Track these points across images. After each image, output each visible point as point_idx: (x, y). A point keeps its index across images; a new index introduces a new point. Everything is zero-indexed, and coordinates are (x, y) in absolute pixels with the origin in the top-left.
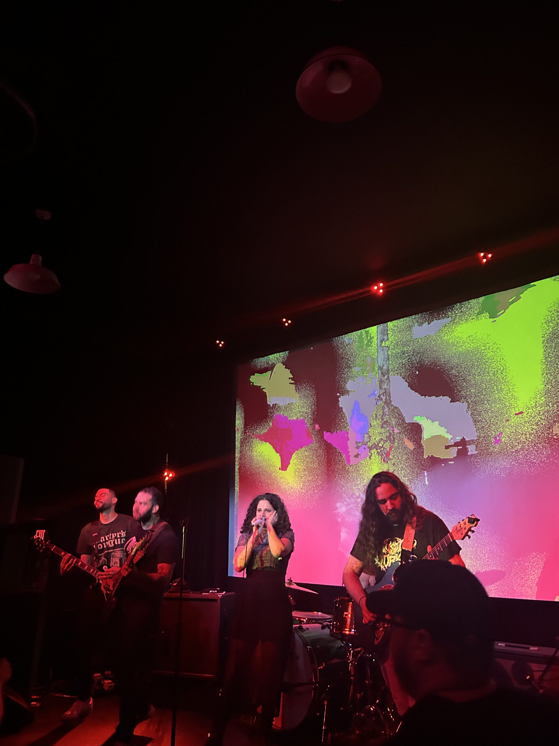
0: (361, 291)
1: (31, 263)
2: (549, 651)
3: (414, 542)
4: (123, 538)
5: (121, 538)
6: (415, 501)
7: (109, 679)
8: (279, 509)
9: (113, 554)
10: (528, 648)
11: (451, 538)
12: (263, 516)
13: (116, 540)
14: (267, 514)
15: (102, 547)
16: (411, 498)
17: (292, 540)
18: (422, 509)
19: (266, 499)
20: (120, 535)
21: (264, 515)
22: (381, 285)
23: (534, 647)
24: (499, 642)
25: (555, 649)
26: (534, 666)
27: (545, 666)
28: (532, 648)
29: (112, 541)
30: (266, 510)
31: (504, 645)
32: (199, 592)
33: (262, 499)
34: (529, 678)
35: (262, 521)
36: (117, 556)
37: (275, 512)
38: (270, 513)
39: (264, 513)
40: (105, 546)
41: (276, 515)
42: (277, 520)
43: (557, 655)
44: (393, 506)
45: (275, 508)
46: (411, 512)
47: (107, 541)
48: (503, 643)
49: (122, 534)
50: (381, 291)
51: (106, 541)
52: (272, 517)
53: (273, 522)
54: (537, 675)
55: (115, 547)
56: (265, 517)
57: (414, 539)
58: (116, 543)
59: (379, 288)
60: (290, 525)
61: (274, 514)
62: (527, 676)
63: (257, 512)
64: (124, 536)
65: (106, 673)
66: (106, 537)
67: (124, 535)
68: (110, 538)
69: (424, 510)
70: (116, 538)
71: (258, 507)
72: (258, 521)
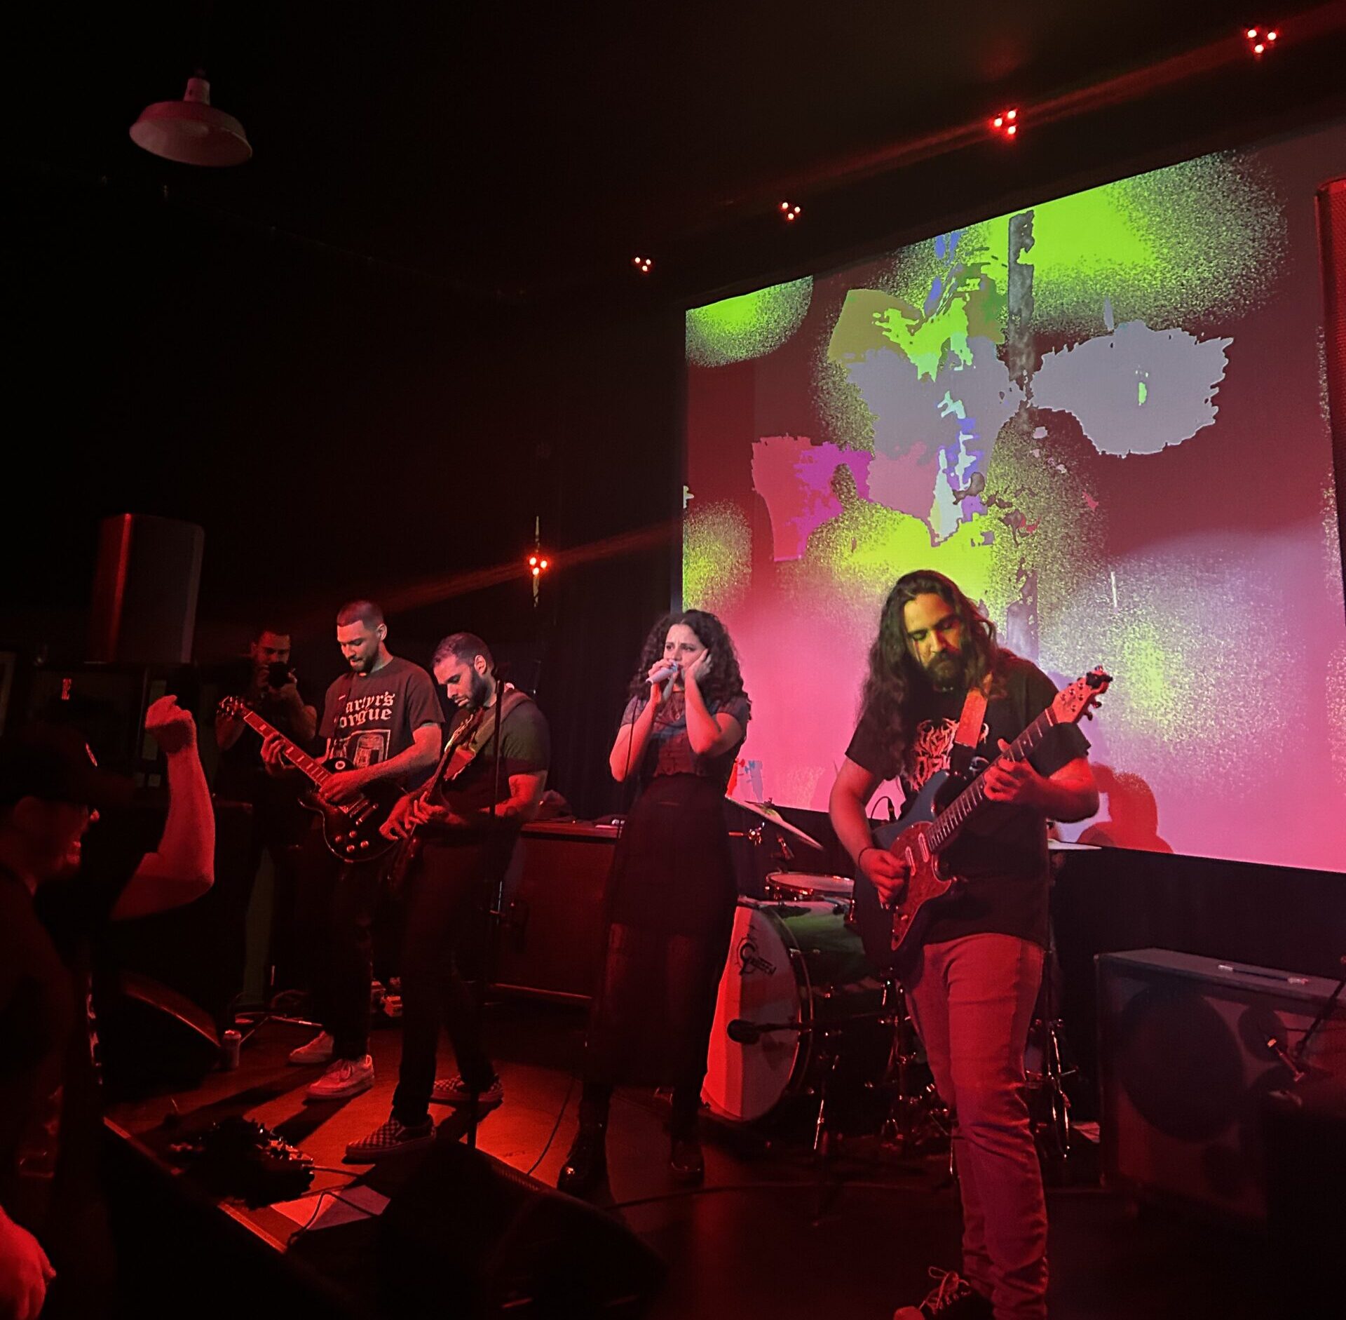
0: (960, 131)
1: (187, 98)
2: (1324, 988)
3: (983, 728)
4: (386, 707)
5: (381, 708)
6: (992, 638)
7: (396, 994)
8: (715, 648)
9: (360, 739)
10: (1286, 980)
11: (1050, 720)
12: (676, 660)
13: (371, 711)
14: (686, 657)
15: (345, 724)
16: (983, 629)
17: (743, 717)
18: (1007, 655)
19: (686, 623)
20: (382, 701)
21: (678, 658)
22: (1012, 115)
23: (1298, 977)
24: (1223, 962)
25: (1338, 983)
26: (1286, 1019)
27: (1313, 1020)
28: (1291, 980)
29: (364, 713)
30: (683, 646)
31: (1230, 969)
32: (590, 823)
33: (678, 623)
34: (1275, 1044)
35: (671, 671)
36: (369, 746)
37: (706, 651)
38: (692, 655)
39: (678, 653)
40: (352, 724)
41: (709, 659)
42: (708, 671)
43: (1339, 997)
44: (944, 645)
45: (705, 642)
46: (982, 661)
47: (358, 712)
48: (1229, 965)
49: (386, 700)
50: (1012, 130)
51: (355, 712)
52: (696, 663)
53: (698, 676)
54: (1293, 1039)
55: (368, 725)
56: (678, 663)
57: (984, 721)
58: (371, 718)
59: (1006, 124)
60: (741, 683)
61: (702, 657)
62: (1271, 1039)
63: (666, 650)
64: (388, 705)
65: (393, 981)
66: (357, 702)
67: (389, 702)
68: (363, 706)
69: (1012, 658)
70: (373, 706)
71: (668, 640)
72: (664, 671)
